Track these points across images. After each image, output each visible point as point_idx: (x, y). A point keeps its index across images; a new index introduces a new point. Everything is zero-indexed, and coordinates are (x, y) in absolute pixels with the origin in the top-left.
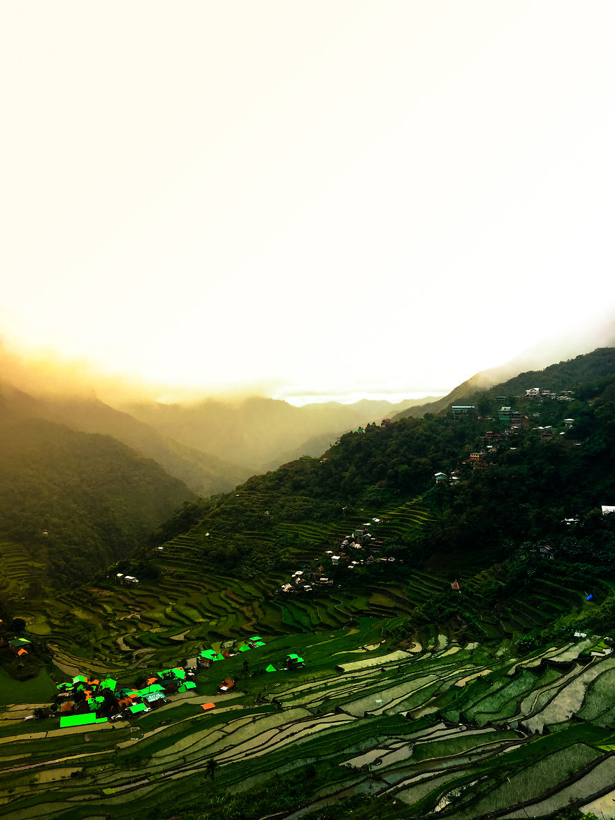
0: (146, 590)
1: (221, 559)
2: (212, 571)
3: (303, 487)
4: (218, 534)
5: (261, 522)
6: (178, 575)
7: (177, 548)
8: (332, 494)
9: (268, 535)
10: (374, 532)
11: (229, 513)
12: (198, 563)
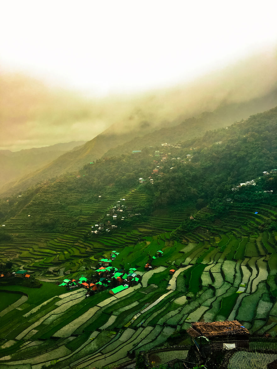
0: (7, 246)
1: (45, 226)
2: (41, 232)
3: (73, 190)
4: (35, 215)
5: (58, 207)
6: (22, 237)
7: (13, 224)
8: (89, 191)
9: (64, 212)
10: (124, 204)
11: (38, 204)
12: (30, 229)
